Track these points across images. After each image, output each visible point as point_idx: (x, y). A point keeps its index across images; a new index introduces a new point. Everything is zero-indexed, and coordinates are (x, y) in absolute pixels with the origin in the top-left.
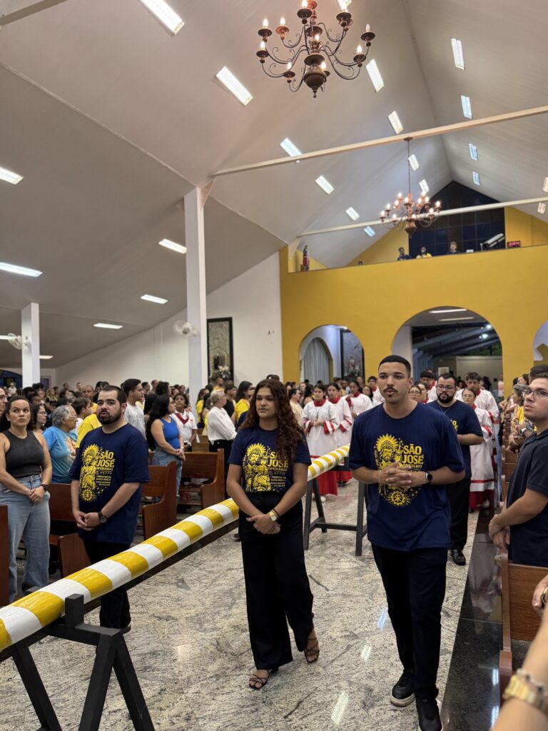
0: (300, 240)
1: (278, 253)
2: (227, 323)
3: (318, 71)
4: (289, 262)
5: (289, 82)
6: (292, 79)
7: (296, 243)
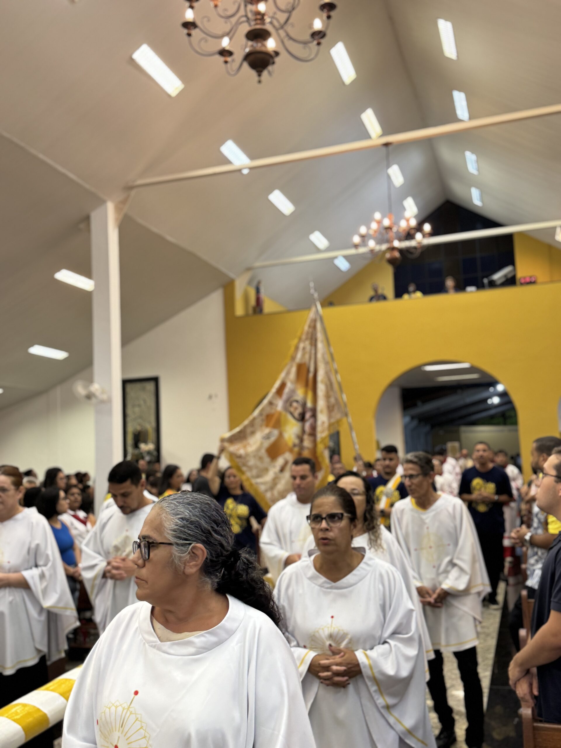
0: (250, 273)
1: (222, 289)
2: (152, 384)
3: (263, 49)
4: (236, 303)
5: (226, 62)
6: (229, 59)
7: (246, 278)
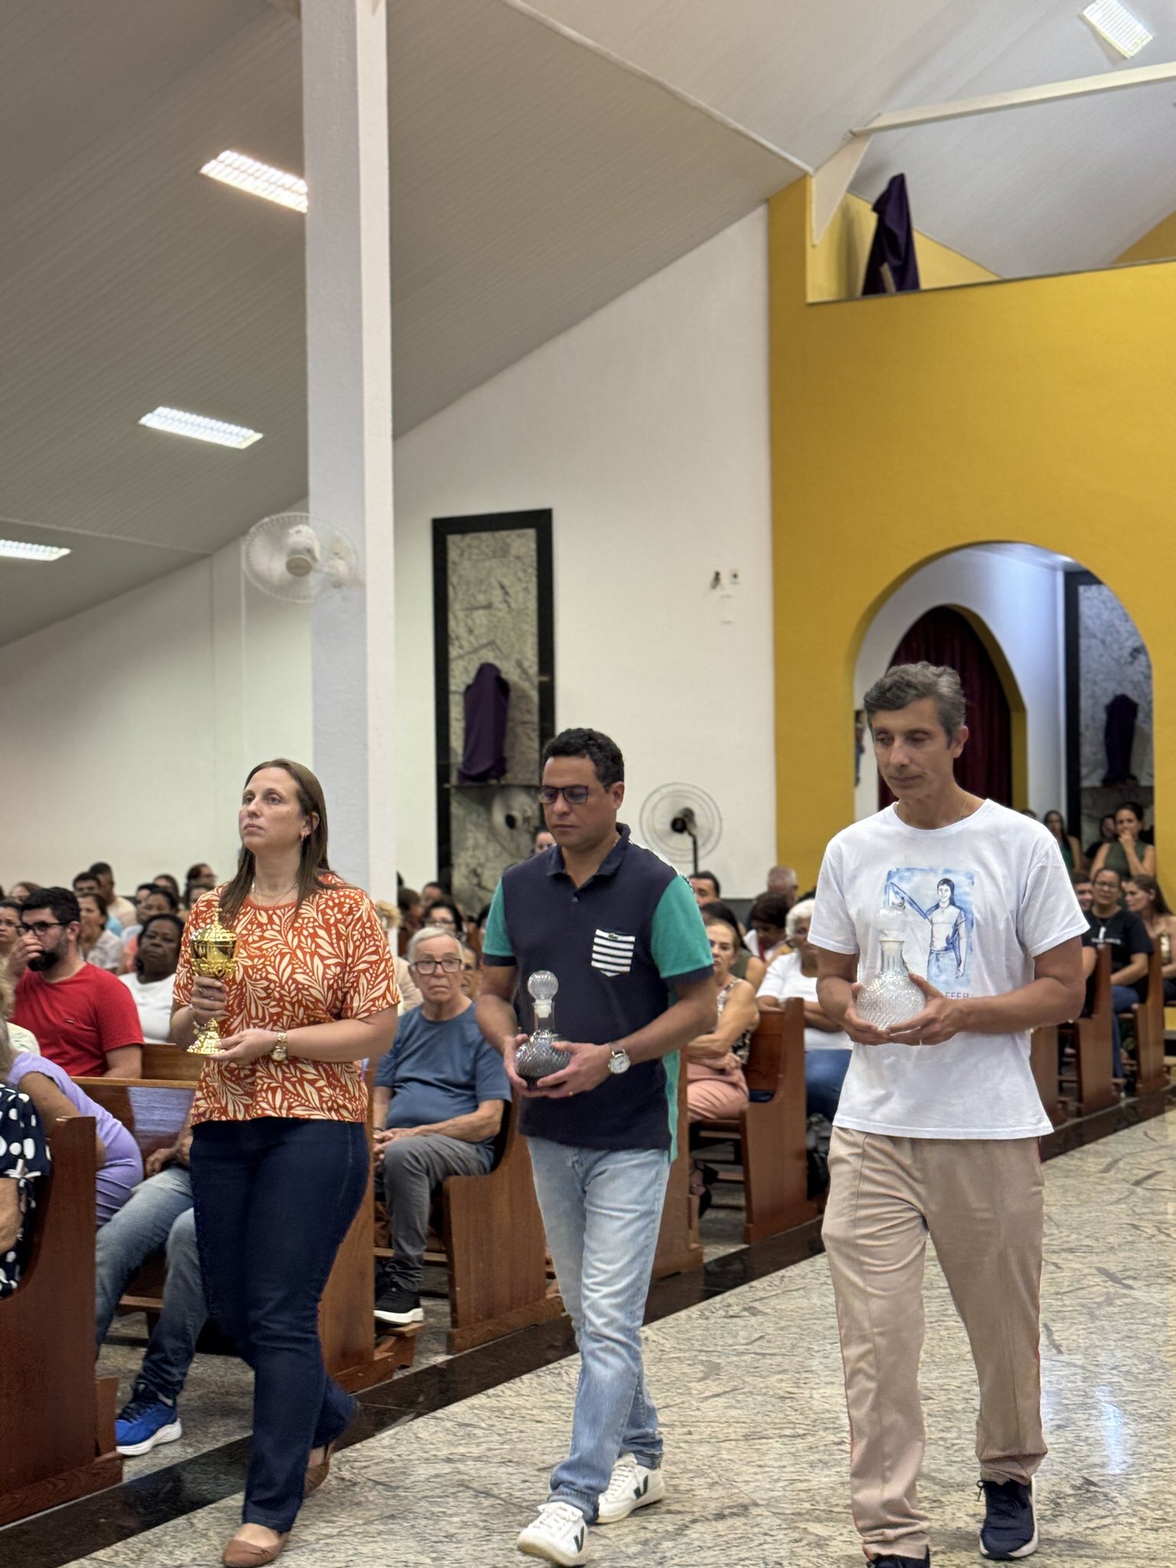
0: (862, 149)
1: (761, 211)
2: (531, 533)
4: (810, 254)
7: (848, 167)
